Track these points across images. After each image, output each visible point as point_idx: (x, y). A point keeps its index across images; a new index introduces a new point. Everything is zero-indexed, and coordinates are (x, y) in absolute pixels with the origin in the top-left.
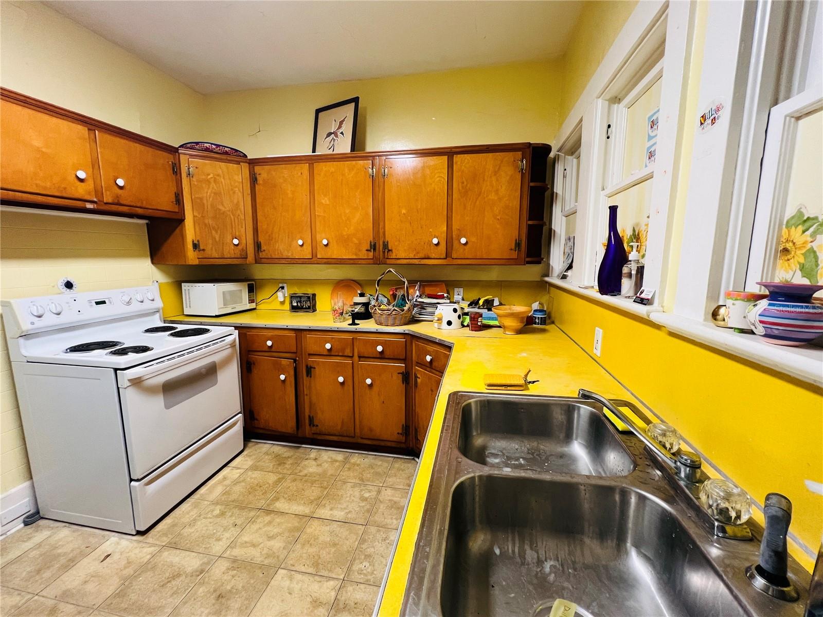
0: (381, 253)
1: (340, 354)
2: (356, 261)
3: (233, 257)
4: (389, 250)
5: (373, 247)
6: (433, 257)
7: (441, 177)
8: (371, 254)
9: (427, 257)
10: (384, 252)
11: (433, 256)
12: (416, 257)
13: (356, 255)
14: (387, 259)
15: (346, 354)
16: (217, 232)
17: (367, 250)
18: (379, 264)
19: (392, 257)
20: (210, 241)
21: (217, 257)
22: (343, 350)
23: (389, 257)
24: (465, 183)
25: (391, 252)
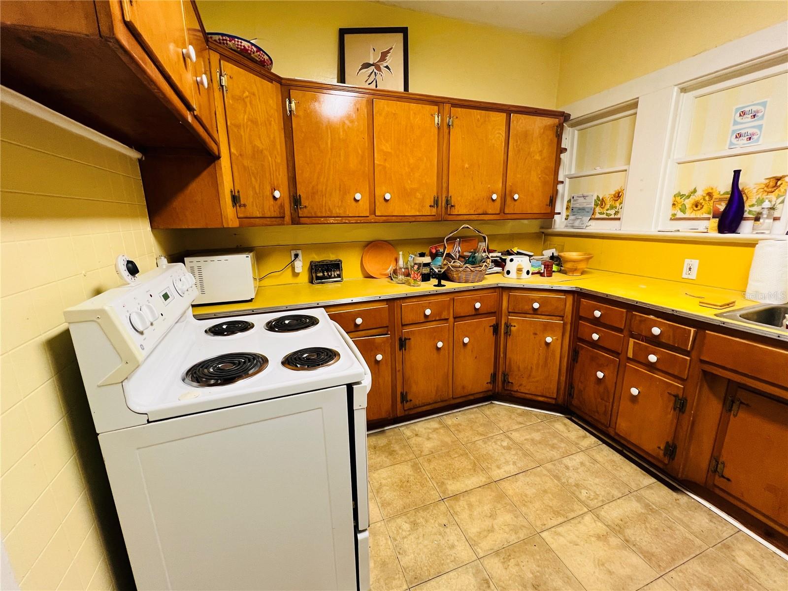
0: (443, 209)
1: (437, 318)
2: (418, 219)
3: (273, 216)
4: (452, 206)
5: (436, 202)
6: (490, 213)
7: (500, 133)
8: (434, 211)
9: (485, 213)
10: (446, 208)
11: (490, 211)
12: (476, 213)
13: (419, 211)
14: (449, 215)
15: (443, 317)
16: (256, 180)
17: (430, 206)
18: (441, 221)
19: (454, 214)
20: (251, 193)
21: (258, 216)
22: (440, 314)
23: (452, 213)
24: (519, 143)
25: (453, 208)
